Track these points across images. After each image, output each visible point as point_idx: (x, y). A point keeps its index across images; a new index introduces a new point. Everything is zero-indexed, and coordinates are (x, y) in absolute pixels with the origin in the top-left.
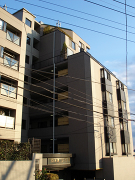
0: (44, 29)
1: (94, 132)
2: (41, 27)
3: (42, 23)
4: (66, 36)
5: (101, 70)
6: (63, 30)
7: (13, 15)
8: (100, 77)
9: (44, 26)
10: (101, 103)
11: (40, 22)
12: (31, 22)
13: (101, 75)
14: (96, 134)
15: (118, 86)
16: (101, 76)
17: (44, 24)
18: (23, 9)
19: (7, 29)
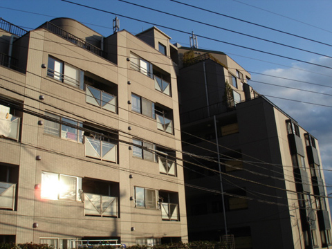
0: (184, 56)
1: (290, 218)
2: (179, 52)
3: (179, 46)
4: (224, 69)
5: (287, 121)
6: (212, 54)
7: (138, 36)
8: (286, 134)
9: (183, 52)
10: (292, 175)
11: (176, 45)
12: (165, 47)
13: (287, 129)
14: (293, 221)
15: (307, 141)
16: (288, 132)
17: (182, 48)
18: (153, 28)
19: (154, 74)
